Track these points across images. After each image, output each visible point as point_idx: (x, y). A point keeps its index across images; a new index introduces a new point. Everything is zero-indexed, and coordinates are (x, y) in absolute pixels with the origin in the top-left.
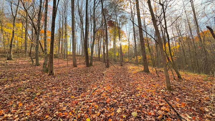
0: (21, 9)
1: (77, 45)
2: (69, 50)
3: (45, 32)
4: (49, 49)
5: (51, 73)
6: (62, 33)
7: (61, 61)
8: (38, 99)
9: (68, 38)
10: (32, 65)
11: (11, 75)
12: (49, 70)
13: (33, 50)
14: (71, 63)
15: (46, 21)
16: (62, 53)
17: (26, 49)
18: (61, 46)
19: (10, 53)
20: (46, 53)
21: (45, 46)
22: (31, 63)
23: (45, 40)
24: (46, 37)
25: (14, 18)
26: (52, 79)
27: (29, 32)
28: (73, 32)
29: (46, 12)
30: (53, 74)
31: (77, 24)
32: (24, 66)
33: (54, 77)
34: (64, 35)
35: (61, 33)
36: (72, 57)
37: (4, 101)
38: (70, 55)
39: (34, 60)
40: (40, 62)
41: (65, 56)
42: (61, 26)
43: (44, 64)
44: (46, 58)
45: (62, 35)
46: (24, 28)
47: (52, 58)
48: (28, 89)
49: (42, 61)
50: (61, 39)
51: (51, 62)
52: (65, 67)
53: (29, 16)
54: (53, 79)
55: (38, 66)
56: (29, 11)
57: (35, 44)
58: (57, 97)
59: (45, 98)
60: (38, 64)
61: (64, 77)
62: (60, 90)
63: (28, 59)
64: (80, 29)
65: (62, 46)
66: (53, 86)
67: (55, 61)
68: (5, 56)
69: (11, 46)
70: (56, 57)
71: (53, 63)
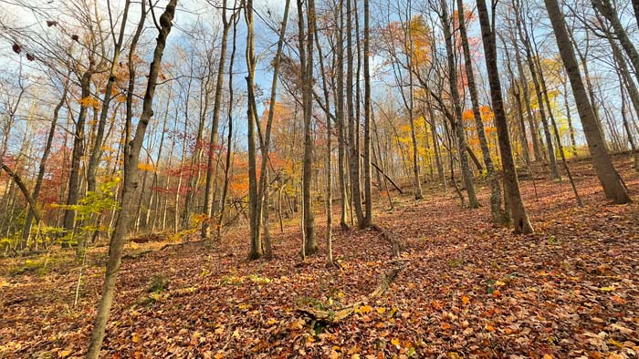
2: (565, 141)
3: (477, 113)
5: (521, 228)
6: (525, 94)
7: (543, 186)
8: (505, 298)
9: (552, 102)
10: (462, 208)
13: (457, 170)
15: (472, 85)
16: (538, 159)
17: (440, 170)
18: (530, 139)
19: (417, 185)
20: (490, 170)
21: (485, 150)
22: (459, 201)
23: (481, 135)
24: (480, 126)
25: (410, 111)
26: (529, 247)
28: (572, 70)
29: (468, 62)
30: (528, 231)
33: (536, 240)
39: (465, 193)
40: (478, 197)
41: (556, 167)
42: (516, 75)
43: (493, 201)
44: (494, 184)
45: (527, 101)
46: (428, 125)
47: (513, 181)
48: (470, 265)
49: (483, 194)
50: (525, 115)
51: (514, 193)
52: (566, 205)
53: (432, 94)
54: (533, 245)
55: (476, 207)
59: (522, 301)
61: (577, 244)
62: (570, 286)
63: (450, 193)
65: (534, 135)
66: (539, 268)
67: (525, 189)
68: (411, 194)
69: (416, 172)
71: (518, 196)
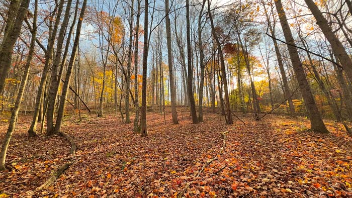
0: (111, 54)
1: (177, 90)
2: (166, 99)
3: (136, 77)
4: (140, 99)
5: (144, 134)
6: (157, 76)
7: (156, 115)
8: (128, 171)
9: (164, 82)
10: (122, 123)
11: (101, 136)
12: (141, 129)
13: (123, 103)
14: (169, 118)
15: (136, 63)
16: (157, 104)
17: (116, 102)
18: (155, 94)
19: (100, 108)
20: (137, 106)
21: (136, 95)
22: (121, 119)
23: (136, 88)
24: (136, 84)
25: (105, 65)
26: (145, 142)
27: (119, 81)
28: (171, 71)
29: (136, 52)
30: (146, 135)
31: (175, 60)
32: (114, 124)
33: (148, 139)
34: (159, 78)
35: (155, 76)
36: (171, 110)
37: (93, 169)
38: (168, 106)
39: (124, 115)
40: (131, 118)
41: (162, 108)
42: (155, 66)
43: (135, 120)
44: (137, 112)
45: (157, 78)
46: (114, 76)
47: (144, 112)
48: (117, 155)
49: (132, 117)
50: (155, 84)
51: (144, 117)
52: (161, 124)
53: (119, 61)
54: (147, 142)
55: (128, 123)
56: (119, 55)
57: (125, 94)
58: (152, 170)
59: (136, 171)
60: (128, 122)
61: (161, 140)
62: (155, 159)
63: (118, 115)
64: (181, 65)
65: (157, 94)
66: (146, 152)
67: (149, 116)
68: (95, 113)
69: (101, 100)
70: (150, 110)
71: (145, 119)
